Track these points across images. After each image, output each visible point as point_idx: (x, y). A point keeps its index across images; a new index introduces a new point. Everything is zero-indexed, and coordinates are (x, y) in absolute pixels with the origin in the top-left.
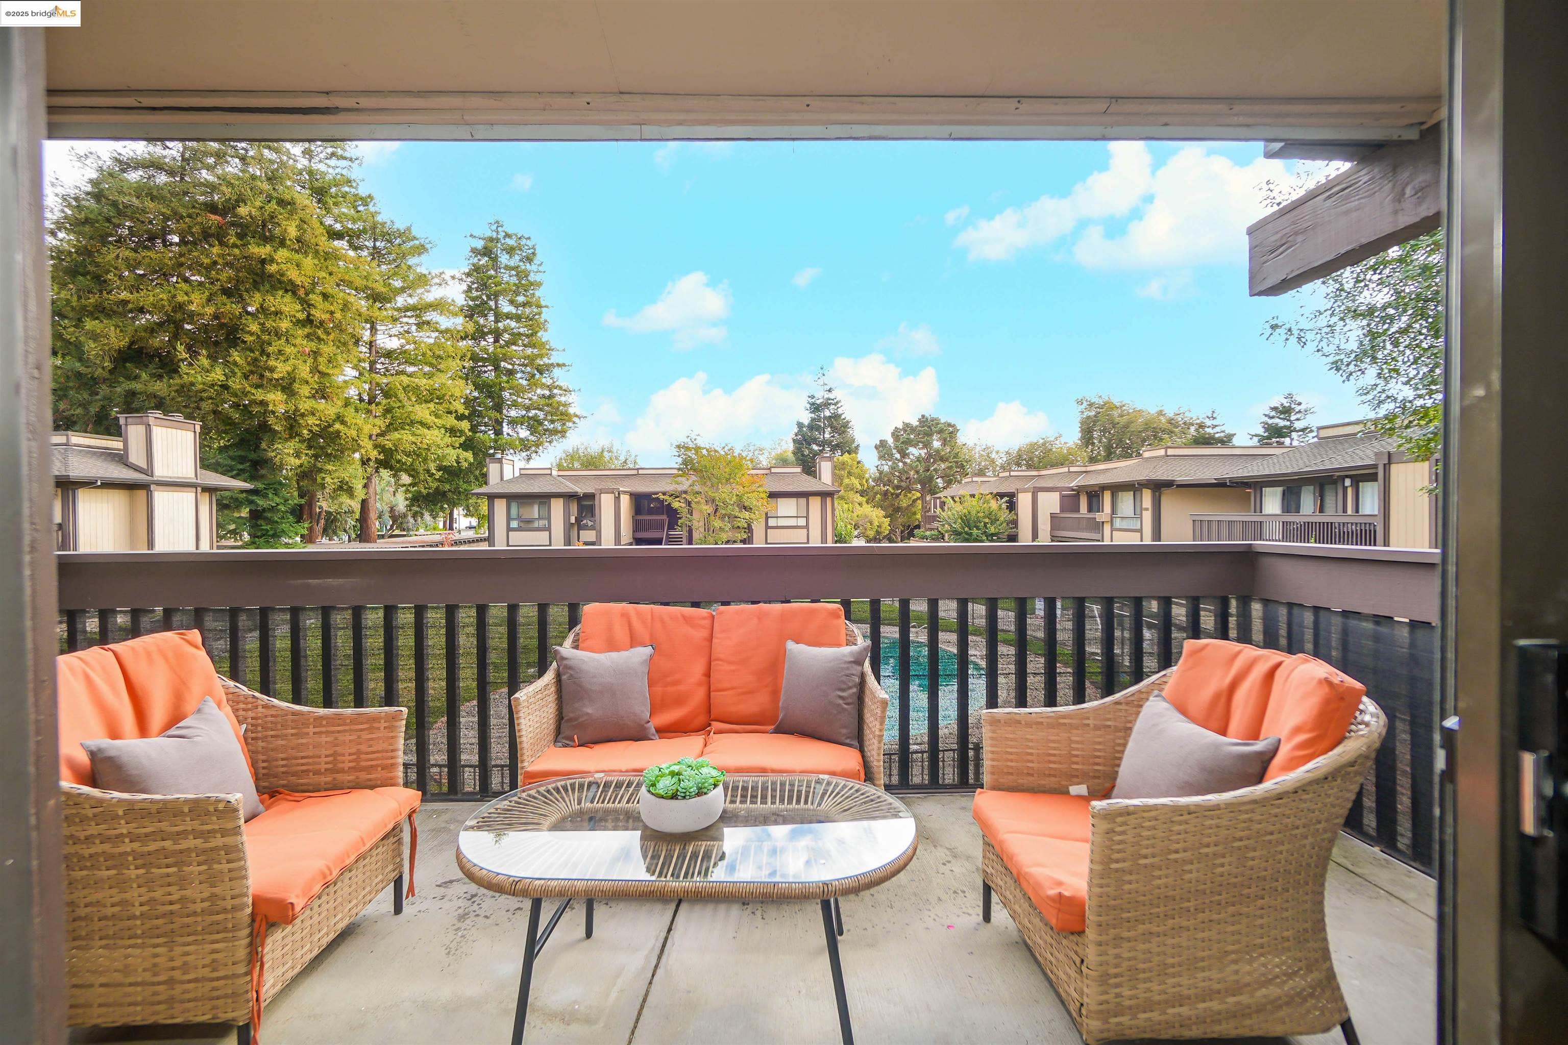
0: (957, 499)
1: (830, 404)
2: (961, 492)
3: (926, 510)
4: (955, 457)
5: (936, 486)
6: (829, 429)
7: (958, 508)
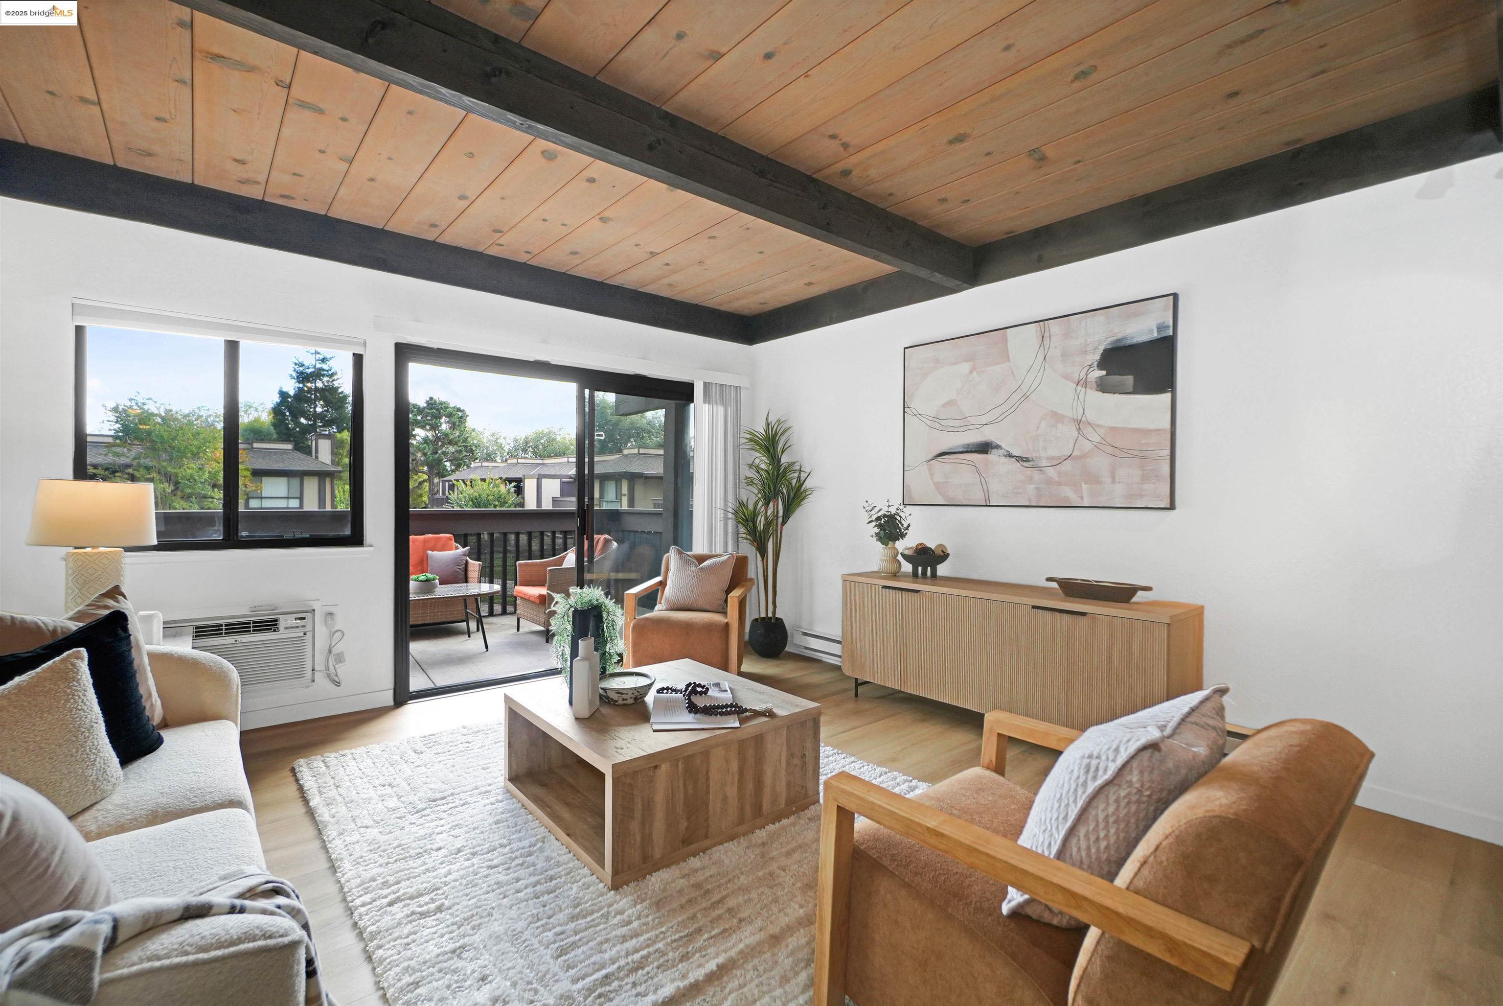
0: (468, 483)
1: (323, 375)
2: (472, 476)
3: (433, 492)
4: (464, 442)
5: (445, 469)
6: (321, 402)
7: (469, 491)
